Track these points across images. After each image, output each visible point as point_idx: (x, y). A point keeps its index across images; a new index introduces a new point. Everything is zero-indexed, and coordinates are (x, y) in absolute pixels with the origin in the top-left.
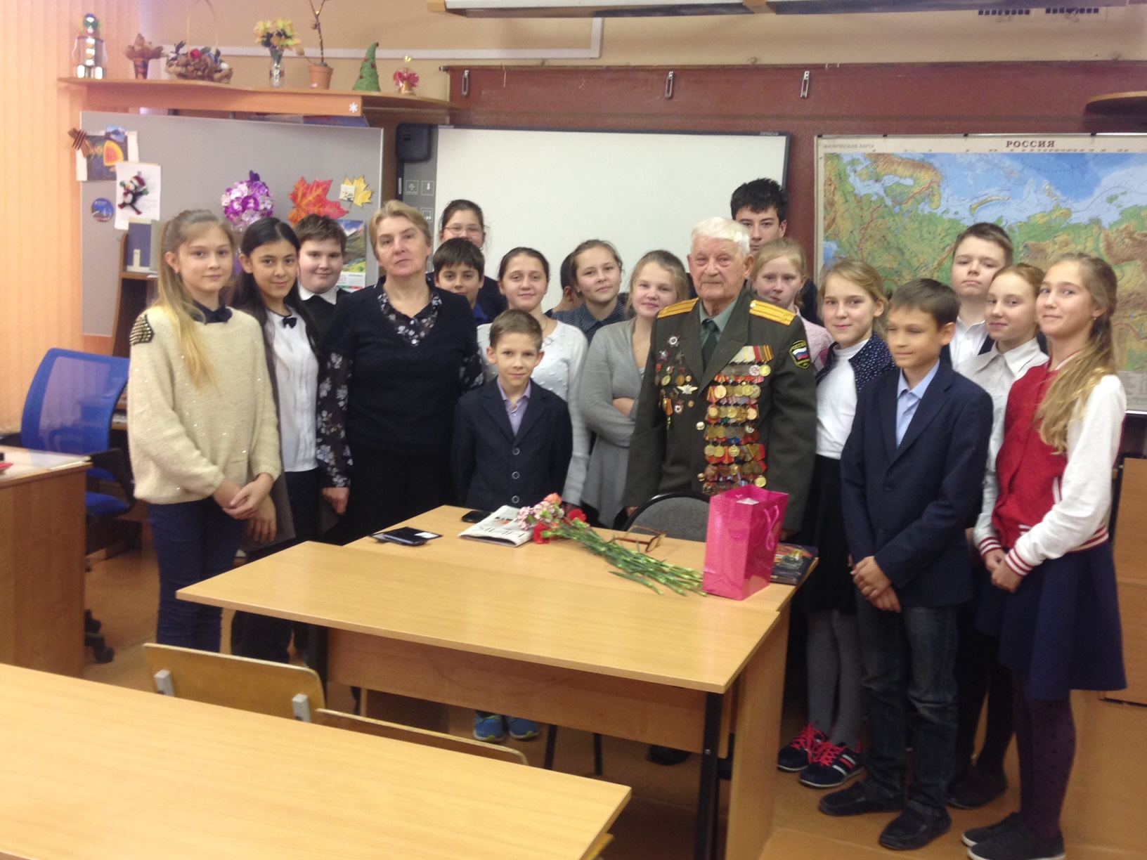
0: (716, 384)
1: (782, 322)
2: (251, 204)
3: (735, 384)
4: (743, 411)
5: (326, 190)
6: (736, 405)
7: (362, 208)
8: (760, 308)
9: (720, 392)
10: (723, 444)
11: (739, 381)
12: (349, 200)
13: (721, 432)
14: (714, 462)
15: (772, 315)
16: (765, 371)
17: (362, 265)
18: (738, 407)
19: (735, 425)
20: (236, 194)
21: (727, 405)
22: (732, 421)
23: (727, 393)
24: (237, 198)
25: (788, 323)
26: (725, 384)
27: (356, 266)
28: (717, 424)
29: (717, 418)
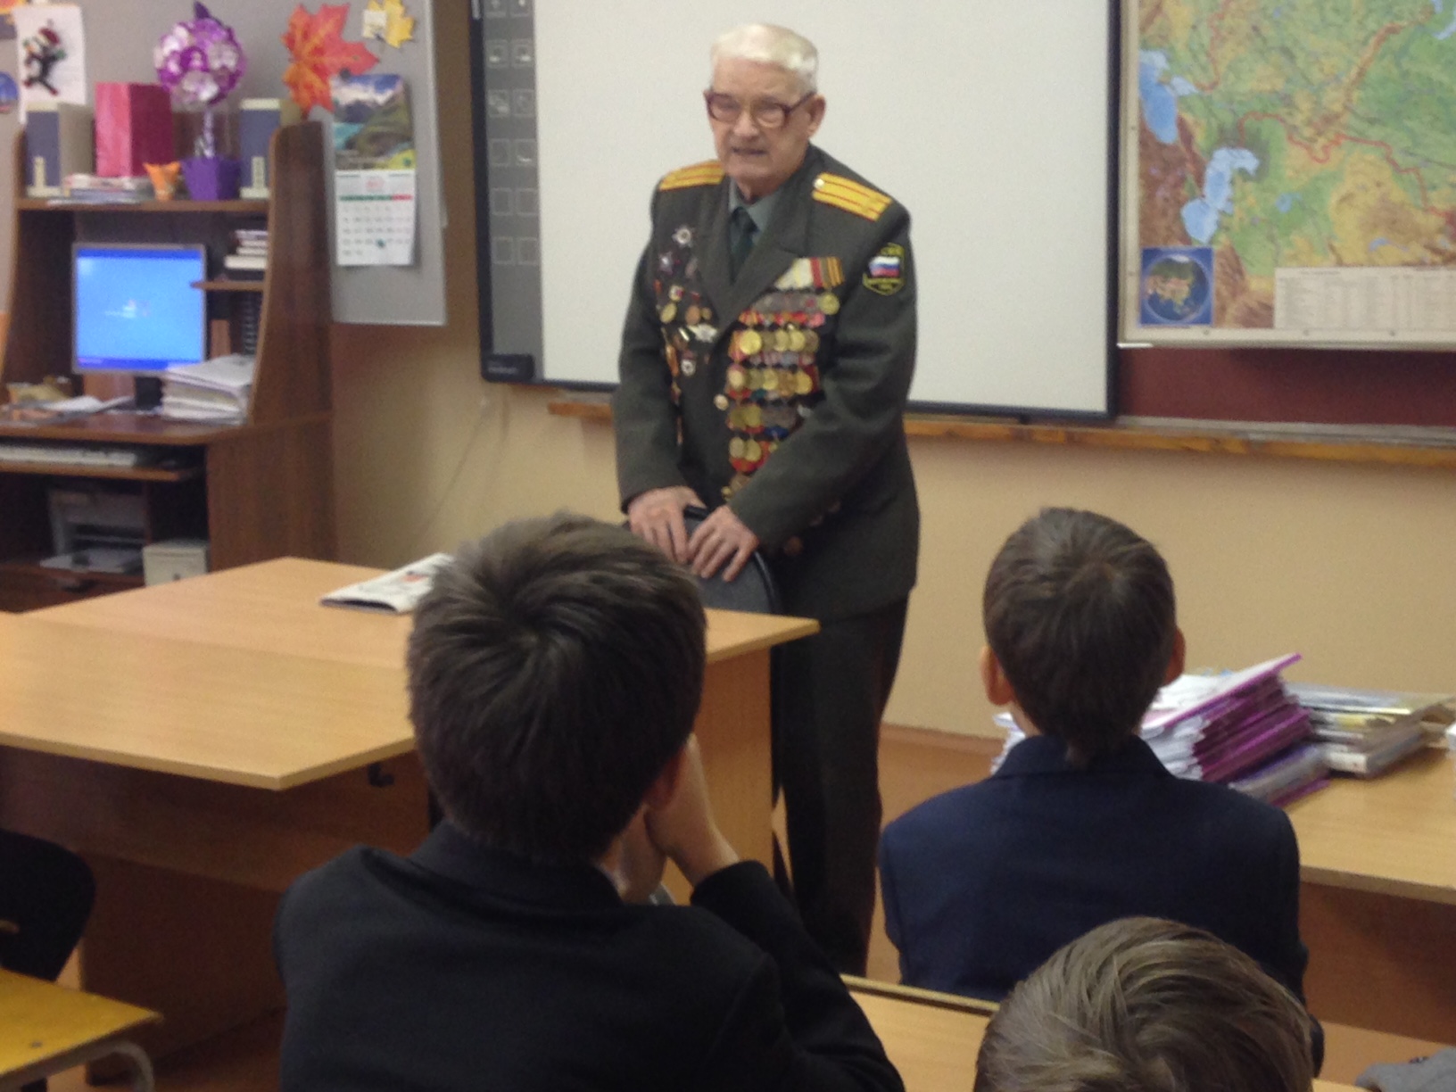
0: (742, 327)
1: (864, 214)
2: (197, 62)
3: (774, 327)
4: (790, 376)
5: (341, 25)
6: (777, 366)
7: (401, 50)
8: (831, 189)
9: (748, 343)
10: (758, 438)
11: (782, 322)
12: (379, 38)
13: (753, 417)
14: (745, 468)
15: (848, 201)
16: (829, 304)
17: (409, 155)
18: (781, 371)
19: (777, 402)
20: (173, 45)
21: (762, 366)
22: (772, 397)
23: (763, 345)
24: (174, 53)
25: (873, 216)
26: (759, 327)
27: (398, 157)
28: (746, 401)
29: (745, 390)
